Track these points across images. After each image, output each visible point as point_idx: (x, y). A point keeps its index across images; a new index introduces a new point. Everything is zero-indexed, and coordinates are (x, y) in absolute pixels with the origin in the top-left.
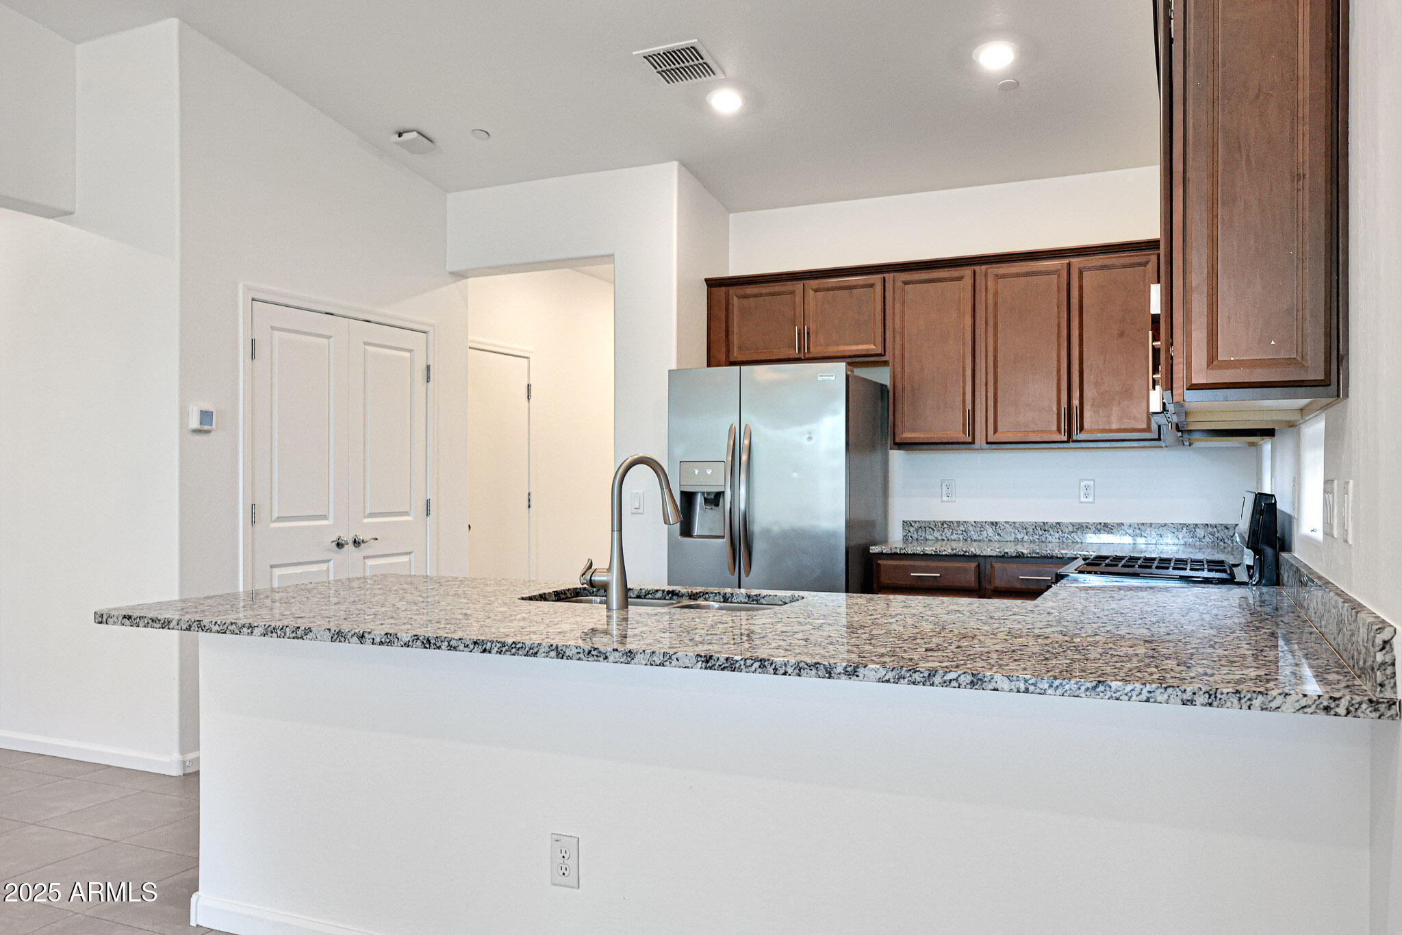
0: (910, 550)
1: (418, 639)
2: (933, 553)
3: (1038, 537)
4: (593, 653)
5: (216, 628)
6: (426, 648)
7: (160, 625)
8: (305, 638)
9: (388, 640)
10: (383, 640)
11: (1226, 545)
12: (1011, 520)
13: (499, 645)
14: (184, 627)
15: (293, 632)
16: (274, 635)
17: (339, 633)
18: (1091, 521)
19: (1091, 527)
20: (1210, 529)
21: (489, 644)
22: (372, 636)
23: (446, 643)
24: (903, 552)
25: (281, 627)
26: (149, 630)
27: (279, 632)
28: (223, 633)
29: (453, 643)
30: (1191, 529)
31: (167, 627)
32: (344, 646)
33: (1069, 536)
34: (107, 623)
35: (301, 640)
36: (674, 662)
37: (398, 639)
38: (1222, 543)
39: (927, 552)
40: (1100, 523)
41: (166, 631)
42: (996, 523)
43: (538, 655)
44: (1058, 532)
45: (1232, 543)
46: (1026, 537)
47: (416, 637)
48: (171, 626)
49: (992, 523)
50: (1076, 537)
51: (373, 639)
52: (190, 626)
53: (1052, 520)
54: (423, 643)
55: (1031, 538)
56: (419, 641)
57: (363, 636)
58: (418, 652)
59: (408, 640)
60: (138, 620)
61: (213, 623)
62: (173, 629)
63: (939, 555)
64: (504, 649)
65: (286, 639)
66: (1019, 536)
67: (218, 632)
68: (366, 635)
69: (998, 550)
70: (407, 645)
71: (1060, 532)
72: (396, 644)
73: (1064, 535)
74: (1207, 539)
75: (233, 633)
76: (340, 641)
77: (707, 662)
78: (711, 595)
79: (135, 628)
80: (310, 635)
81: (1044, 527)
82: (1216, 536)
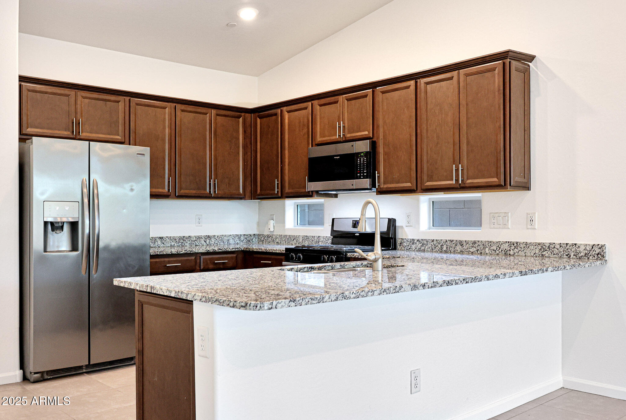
0: (165, 253)
1: (445, 282)
2: (176, 253)
3: (181, 244)
4: (496, 276)
5: (352, 296)
6: (448, 286)
7: (317, 301)
8: (399, 291)
9: (434, 285)
10: (432, 286)
11: (251, 243)
12: (169, 236)
13: (471, 279)
14: (333, 299)
15: (394, 289)
16: (385, 293)
17: (415, 286)
18: (203, 235)
19: (203, 238)
20: (245, 236)
21: (468, 279)
22: (428, 285)
23: (454, 282)
24: (161, 253)
25: (388, 288)
26: (309, 306)
27: (387, 291)
28: (358, 298)
29: (457, 281)
30: (239, 236)
31: (322, 302)
32: (417, 291)
33: (194, 243)
34: (276, 308)
35: (398, 293)
36: (515, 275)
37: (438, 283)
38: (249, 242)
39: (173, 253)
40: (206, 236)
41: (321, 304)
42: (162, 237)
43: (482, 281)
44: (189, 241)
45: (252, 242)
46: (176, 244)
47: (444, 282)
48: (325, 300)
49: (160, 238)
50: (197, 243)
51: (429, 286)
52: (337, 298)
53: (187, 235)
54: (447, 283)
55: (178, 244)
56: (445, 283)
57: (424, 285)
58: (445, 288)
59: (441, 283)
60: (301, 301)
61: (352, 293)
62: (326, 302)
63: (179, 254)
64: (472, 280)
65: (390, 294)
66: (173, 244)
67: (354, 298)
68: (426, 284)
69: (205, 249)
70: (441, 286)
71: (190, 241)
72: (437, 286)
73: (192, 242)
74: (244, 241)
75: (363, 296)
76: (415, 290)
77: (521, 273)
78: (327, 267)
79: (298, 307)
80: (402, 290)
81: (183, 238)
82: (247, 239)
